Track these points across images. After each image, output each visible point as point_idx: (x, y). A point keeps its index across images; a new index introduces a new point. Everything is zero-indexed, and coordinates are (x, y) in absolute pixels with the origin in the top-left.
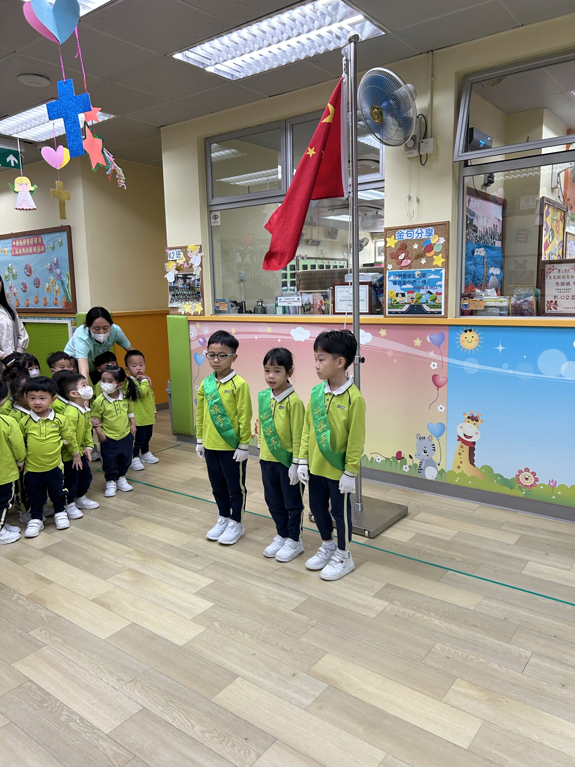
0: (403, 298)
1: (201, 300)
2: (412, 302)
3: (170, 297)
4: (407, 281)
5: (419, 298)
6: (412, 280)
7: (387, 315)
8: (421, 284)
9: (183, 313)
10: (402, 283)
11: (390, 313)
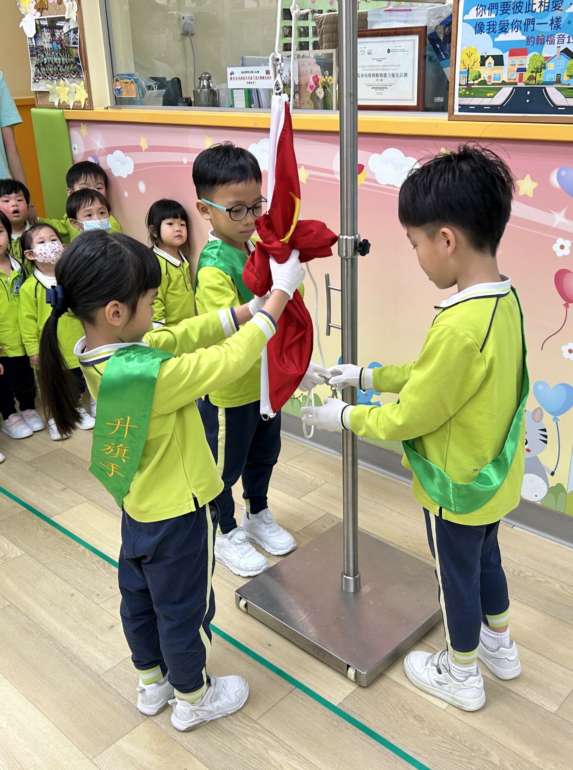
0: (498, 70)
1: (83, 76)
2: (521, 80)
3: (33, 69)
4: (510, 21)
5: (538, 70)
6: (523, 17)
7: (456, 113)
8: (547, 29)
9: (56, 104)
10: (497, 28)
11: (464, 108)
